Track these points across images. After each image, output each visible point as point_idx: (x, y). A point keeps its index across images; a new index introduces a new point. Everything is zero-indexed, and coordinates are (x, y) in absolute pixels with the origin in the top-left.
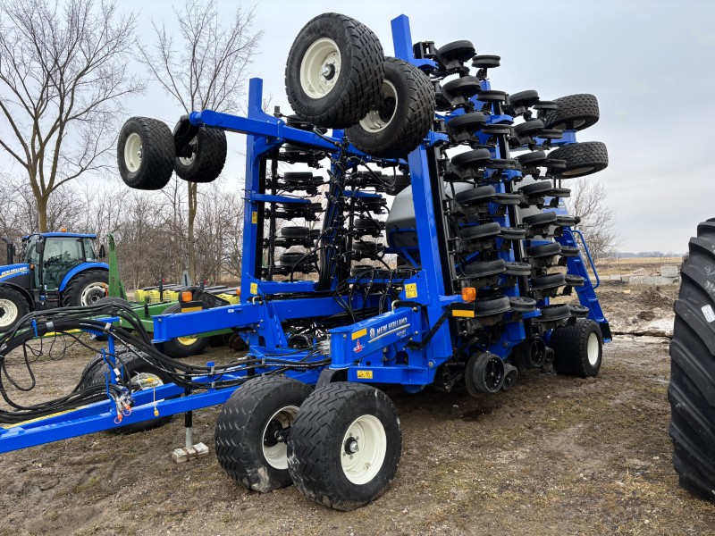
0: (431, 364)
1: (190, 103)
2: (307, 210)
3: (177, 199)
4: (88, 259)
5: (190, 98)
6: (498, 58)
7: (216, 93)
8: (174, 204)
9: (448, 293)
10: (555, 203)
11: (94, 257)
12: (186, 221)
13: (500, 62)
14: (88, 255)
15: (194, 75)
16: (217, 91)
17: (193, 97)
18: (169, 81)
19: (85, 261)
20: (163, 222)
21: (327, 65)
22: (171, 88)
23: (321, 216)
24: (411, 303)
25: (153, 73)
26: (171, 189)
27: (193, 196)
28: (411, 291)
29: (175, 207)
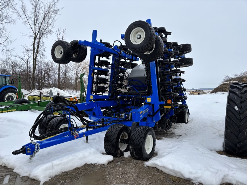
0: (154, 121)
1: (34, 28)
2: (105, 72)
3: (28, 63)
4: (8, 84)
5: (34, 26)
6: (171, 33)
7: (45, 25)
8: (27, 64)
9: (160, 101)
10: (180, 75)
11: (9, 84)
12: (32, 71)
13: (171, 34)
14: (7, 82)
15: (35, 18)
16: (45, 24)
17: (35, 26)
18: (26, 20)
19: (6, 85)
20: (22, 71)
21: (138, 35)
22: (27, 22)
23: (109, 75)
24: (149, 103)
25: (20, 16)
26: (26, 59)
27: (35, 62)
28: (149, 100)
29: (27, 66)
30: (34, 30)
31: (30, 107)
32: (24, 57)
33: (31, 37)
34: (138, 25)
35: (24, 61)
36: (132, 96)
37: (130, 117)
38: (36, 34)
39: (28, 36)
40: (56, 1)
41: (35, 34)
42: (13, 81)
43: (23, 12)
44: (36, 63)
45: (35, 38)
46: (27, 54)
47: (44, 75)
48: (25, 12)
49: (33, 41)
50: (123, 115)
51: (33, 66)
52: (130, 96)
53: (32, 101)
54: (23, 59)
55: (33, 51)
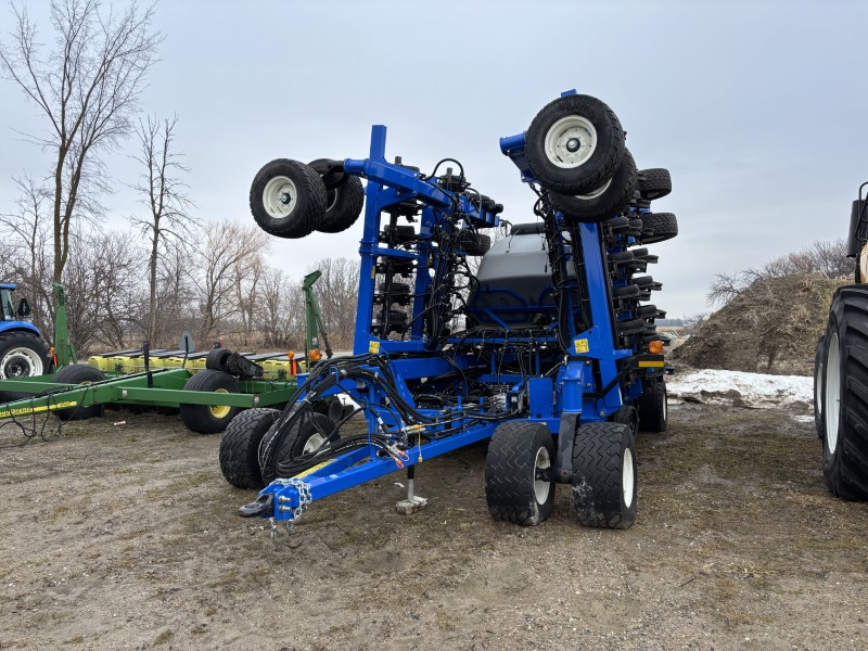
0: (602, 413)
1: (59, 114)
3: (37, 241)
4: (7, 317)
5: (61, 107)
8: (33, 247)
11: (12, 315)
12: (51, 270)
14: (6, 311)
17: (64, 104)
18: (30, 83)
19: (4, 320)
20: (12, 270)
21: (571, 139)
22: (34, 92)
24: (582, 358)
25: (8, 70)
26: (29, 227)
27: (62, 238)
28: (581, 346)
29: (33, 250)
30: (58, 120)
31: (125, 392)
32: (21, 221)
33: (47, 147)
34: (573, 109)
35: (19, 235)
36: (498, 341)
37: (520, 406)
38: (68, 137)
39: (36, 141)
40: (142, 18)
41: (63, 136)
42: (27, 305)
43: (21, 56)
44: (66, 240)
45: (63, 151)
46: (33, 209)
47: (97, 283)
48: (28, 54)
49: (57, 160)
50: (503, 397)
51: (54, 253)
52: (490, 341)
53: (113, 373)
54: (16, 228)
55: (54, 198)
